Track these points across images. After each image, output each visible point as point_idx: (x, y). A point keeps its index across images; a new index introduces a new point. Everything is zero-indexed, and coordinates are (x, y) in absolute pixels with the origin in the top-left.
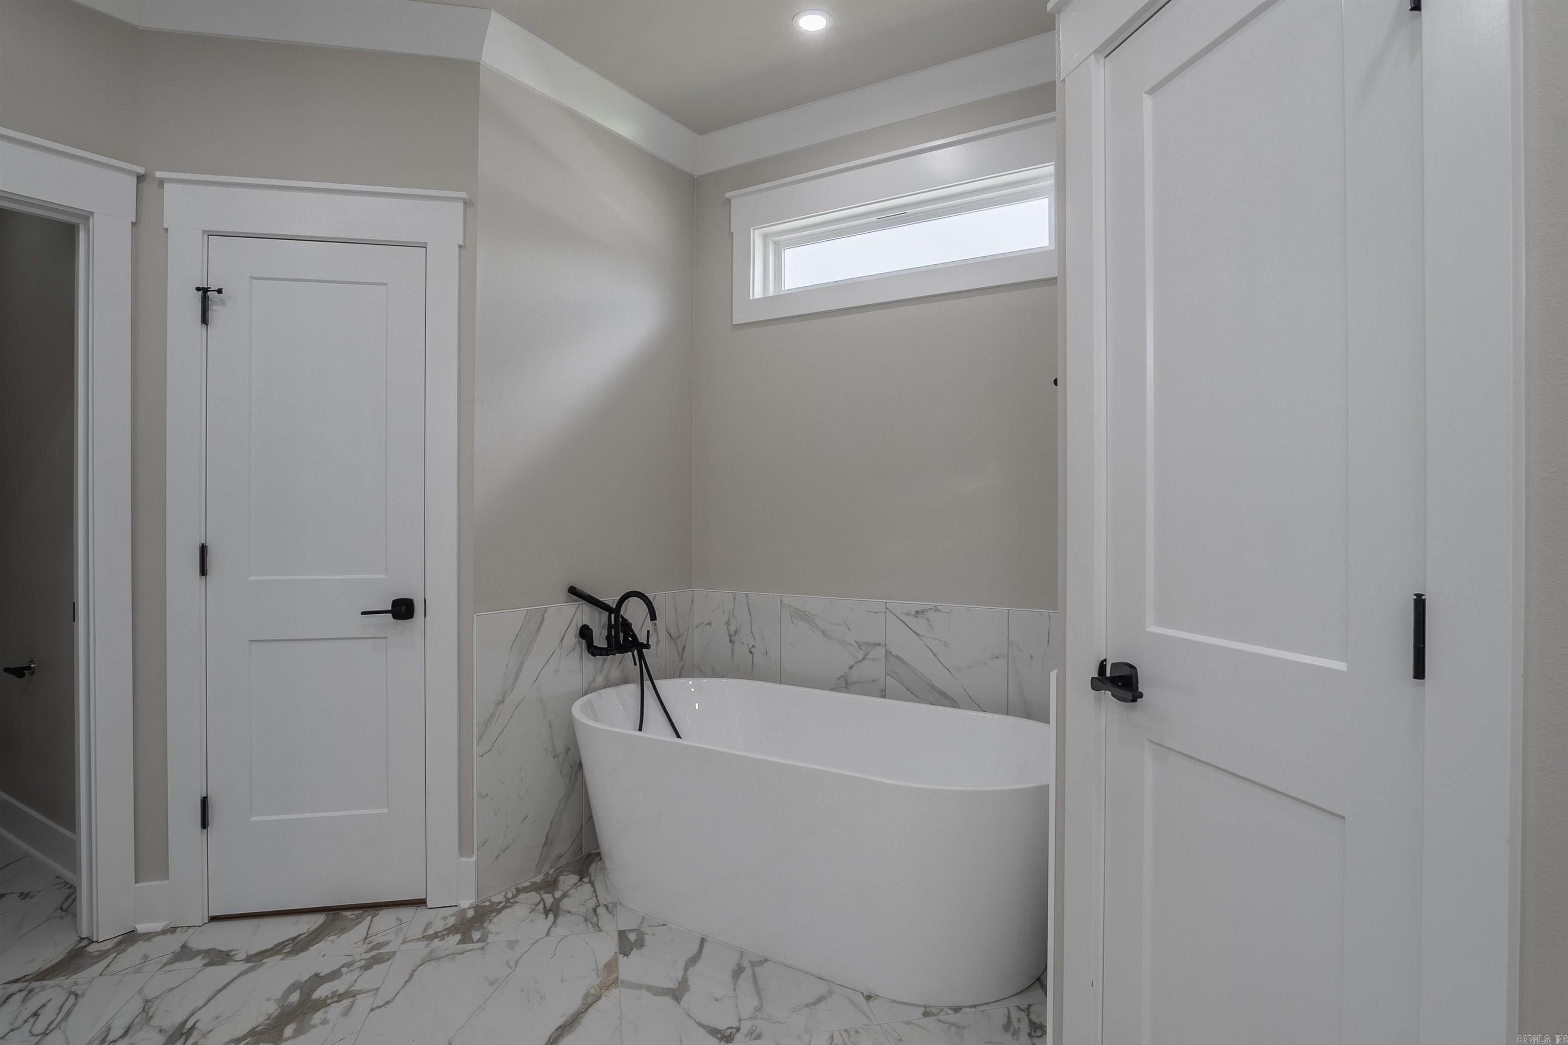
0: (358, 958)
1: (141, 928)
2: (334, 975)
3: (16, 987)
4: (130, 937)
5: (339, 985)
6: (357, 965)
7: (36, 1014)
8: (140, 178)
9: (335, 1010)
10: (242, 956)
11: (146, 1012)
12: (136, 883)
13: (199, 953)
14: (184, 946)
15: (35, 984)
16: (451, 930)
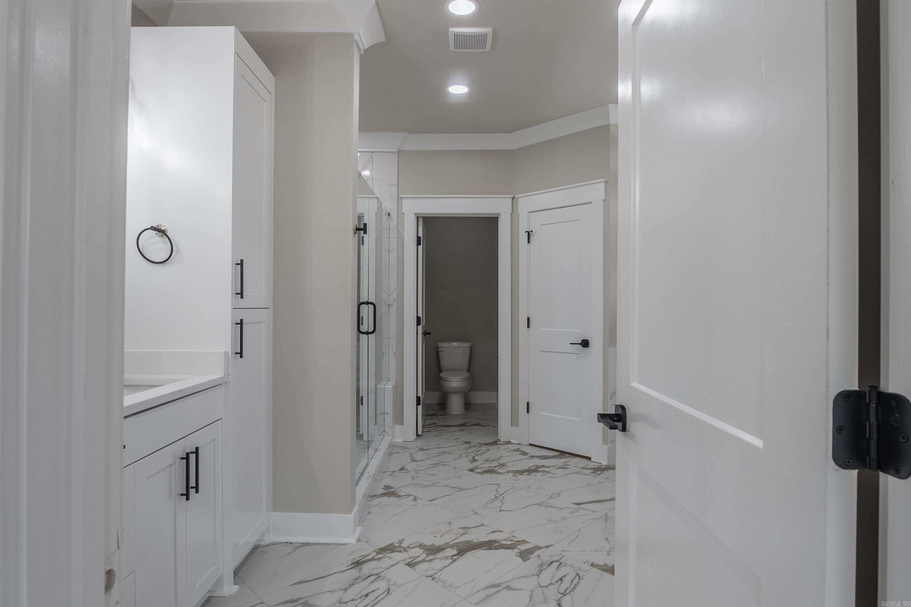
0: (558, 466)
1: (512, 441)
2: (549, 467)
3: (479, 445)
4: (509, 442)
5: (546, 469)
6: (557, 467)
7: (478, 451)
8: (513, 198)
9: (541, 474)
10: (530, 455)
11: (499, 459)
12: (511, 426)
13: (521, 451)
14: (519, 449)
15: (483, 445)
16: (591, 469)
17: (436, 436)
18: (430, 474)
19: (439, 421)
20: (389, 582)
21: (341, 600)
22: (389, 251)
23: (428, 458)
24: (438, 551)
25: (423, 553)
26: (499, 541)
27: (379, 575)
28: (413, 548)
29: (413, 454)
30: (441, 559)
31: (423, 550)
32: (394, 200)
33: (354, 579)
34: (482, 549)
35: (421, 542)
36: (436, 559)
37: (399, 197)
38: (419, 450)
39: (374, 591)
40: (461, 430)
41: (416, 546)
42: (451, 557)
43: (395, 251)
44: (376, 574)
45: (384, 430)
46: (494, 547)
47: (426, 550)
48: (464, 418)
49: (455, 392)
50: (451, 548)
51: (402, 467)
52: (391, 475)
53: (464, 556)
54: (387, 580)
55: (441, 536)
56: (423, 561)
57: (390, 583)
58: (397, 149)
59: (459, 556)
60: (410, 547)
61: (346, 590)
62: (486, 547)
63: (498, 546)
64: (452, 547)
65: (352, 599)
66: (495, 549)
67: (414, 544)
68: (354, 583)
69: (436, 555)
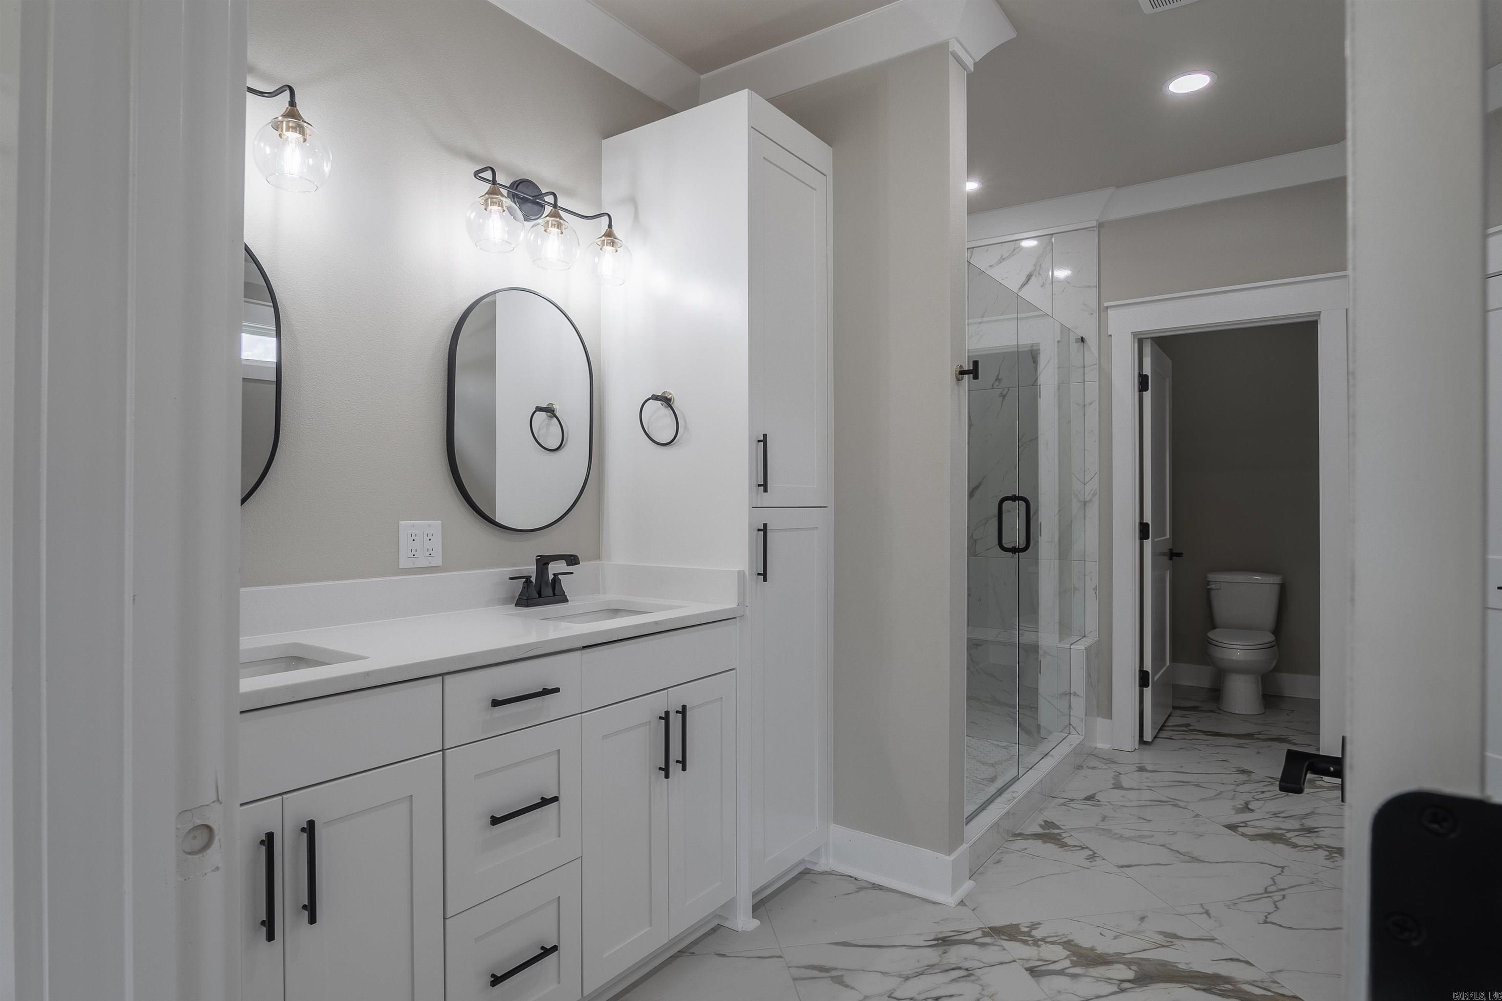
17: (1181, 749)
18: (1140, 818)
19: (1199, 721)
20: (983, 990)
21: (893, 993)
22: (1084, 406)
23: (1148, 786)
24: (1097, 964)
25: (1066, 958)
26: (1238, 982)
27: (971, 972)
28: (1052, 943)
29: (1121, 774)
30: (1098, 980)
31: (1068, 953)
32: (1092, 314)
33: (927, 966)
34: (1191, 987)
35: (1070, 937)
36: (1086, 976)
37: (1102, 307)
38: (1137, 769)
39: (952, 996)
40: (1239, 746)
41: (1059, 941)
42: (1118, 982)
43: (1096, 405)
44: (967, 970)
45: (1070, 724)
46: (1219, 990)
47: (1074, 954)
48: (1256, 724)
49: (1241, 669)
50: (1126, 965)
51: (1091, 794)
52: (1064, 804)
53: (1145, 988)
54: (981, 985)
55: (1114, 937)
56: (1061, 972)
57: (983, 993)
58: (1095, 221)
59: (1137, 986)
60: (1046, 940)
61: (907, 978)
62: (1201, 984)
63: (1231, 990)
64: (1128, 963)
65: (911, 996)
66: (1219, 995)
67: (1057, 936)
68: (926, 972)
69: (1091, 970)
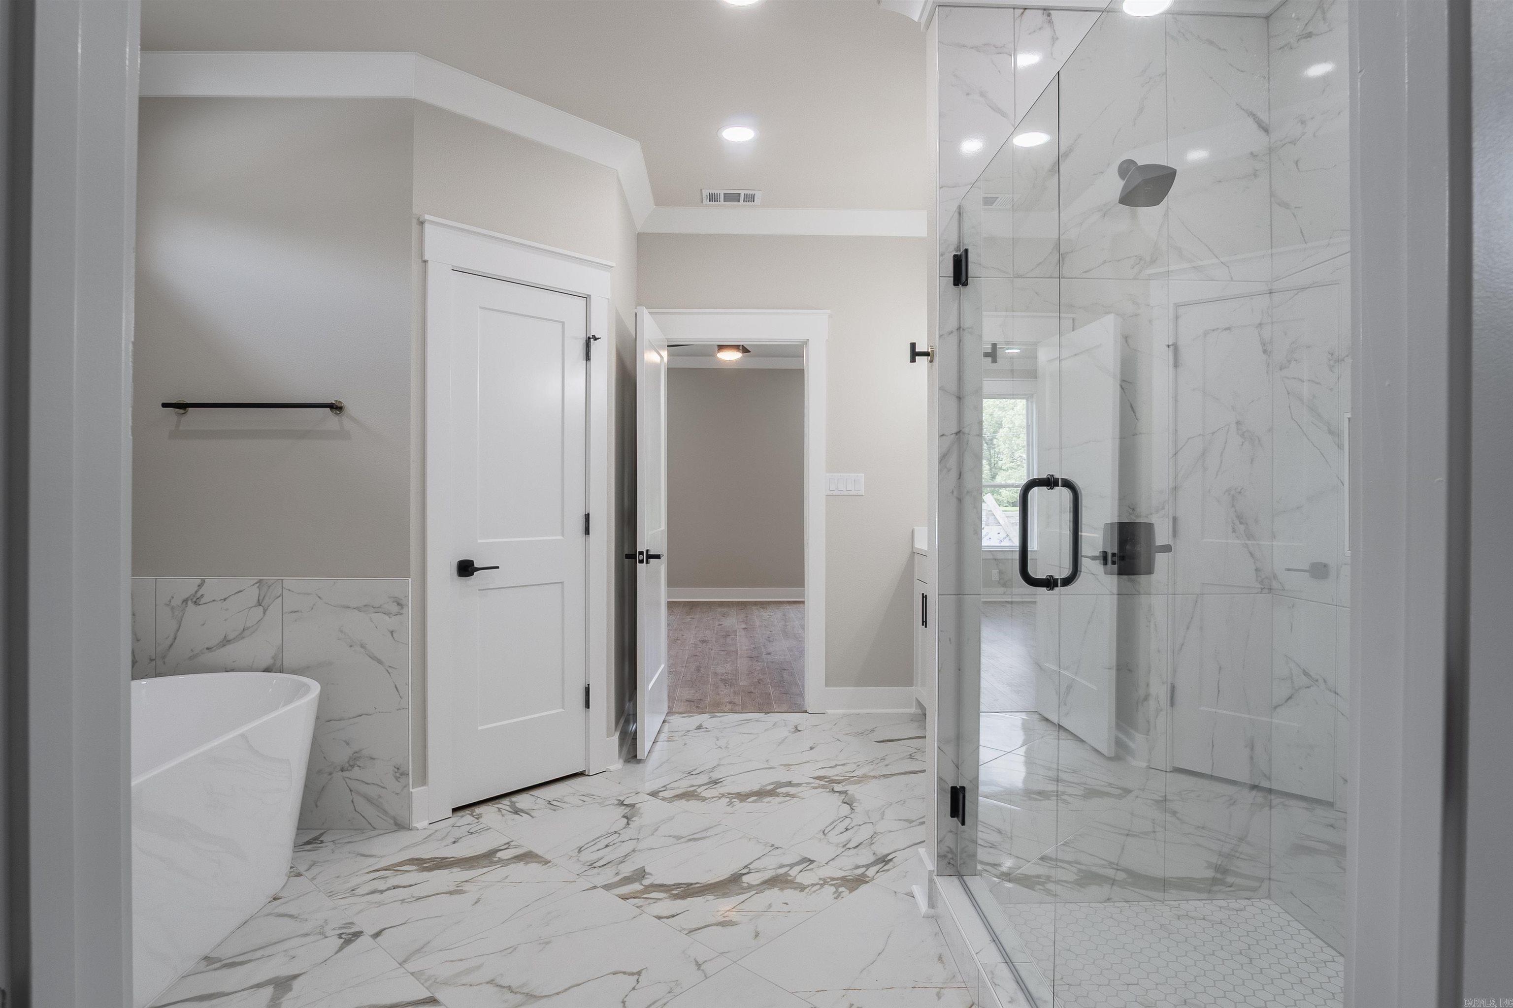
24: (772, 879)
25: (796, 876)
26: (668, 898)
28: (813, 885)
30: (765, 869)
31: (796, 881)
35: (804, 894)
36: (774, 869)
41: (810, 888)
42: (751, 871)
46: (680, 890)
47: (792, 882)
50: (752, 885)
53: (732, 873)
55: (771, 907)
56: (792, 866)
59: (739, 872)
60: (819, 886)
62: (694, 887)
63: (673, 890)
64: (750, 887)
66: (681, 884)
67: (815, 891)
69: (774, 874)
